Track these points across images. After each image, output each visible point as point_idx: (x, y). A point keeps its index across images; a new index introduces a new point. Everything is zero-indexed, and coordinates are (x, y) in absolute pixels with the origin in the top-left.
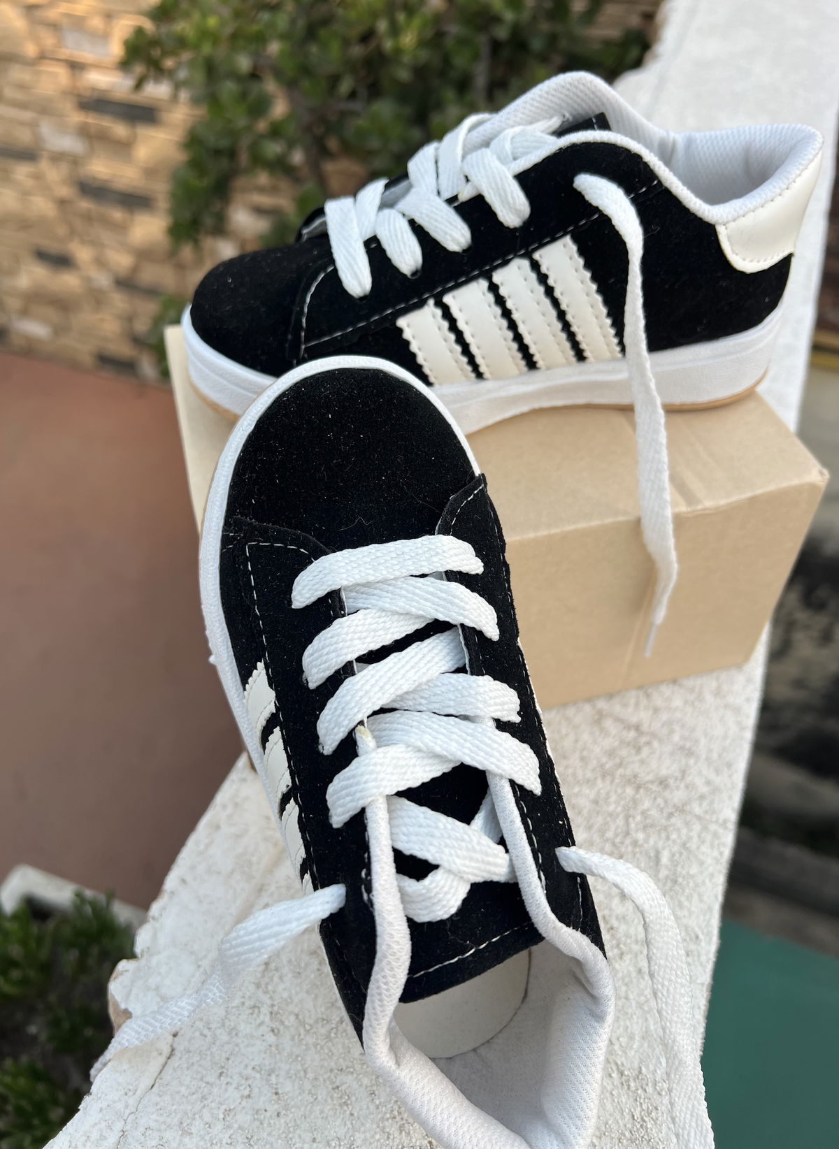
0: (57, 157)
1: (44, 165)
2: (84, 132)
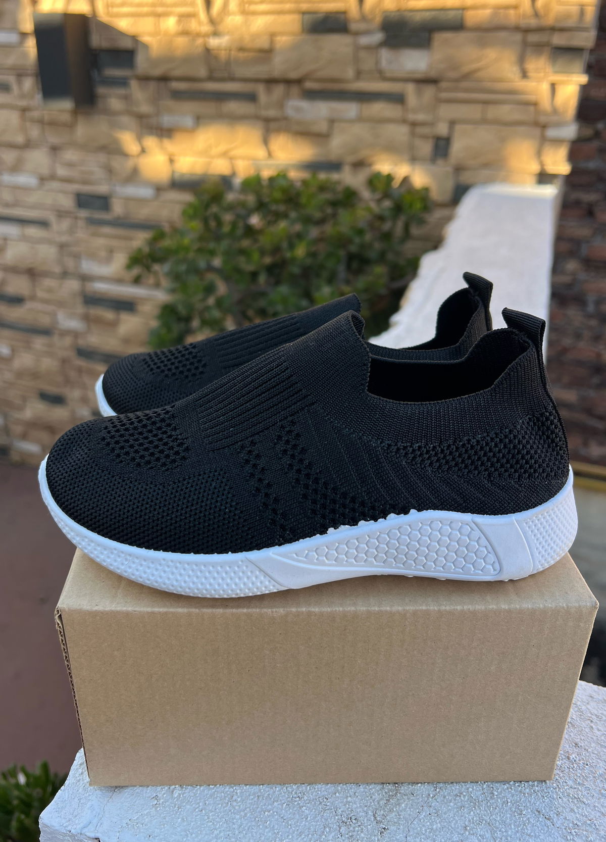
0: (64, 333)
1: (56, 339)
2: (86, 318)
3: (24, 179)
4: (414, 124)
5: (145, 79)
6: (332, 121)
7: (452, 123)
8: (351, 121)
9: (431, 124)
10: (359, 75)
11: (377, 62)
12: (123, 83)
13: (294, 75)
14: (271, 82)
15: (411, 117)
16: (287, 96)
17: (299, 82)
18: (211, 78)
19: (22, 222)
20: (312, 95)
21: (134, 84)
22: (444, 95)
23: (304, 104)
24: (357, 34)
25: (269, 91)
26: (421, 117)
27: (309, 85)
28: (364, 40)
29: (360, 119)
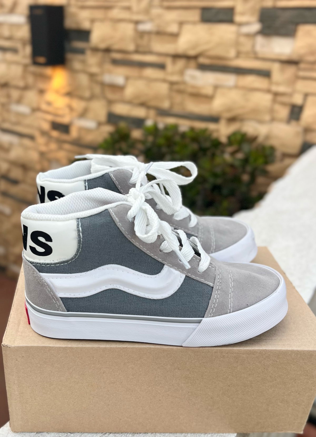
3: (23, 109)
4: (276, 94)
5: (95, 50)
6: (216, 87)
7: (306, 95)
8: (230, 88)
9: (290, 95)
10: (238, 55)
11: (253, 46)
12: (82, 52)
13: (192, 53)
14: (176, 57)
15: (275, 88)
16: (186, 67)
17: (195, 57)
18: (137, 52)
19: (21, 135)
20: (203, 68)
21: (89, 53)
22: (302, 74)
23: (198, 74)
24: (240, 25)
25: (174, 63)
26: (281, 89)
27: (202, 60)
28: (245, 30)
29: (236, 87)
